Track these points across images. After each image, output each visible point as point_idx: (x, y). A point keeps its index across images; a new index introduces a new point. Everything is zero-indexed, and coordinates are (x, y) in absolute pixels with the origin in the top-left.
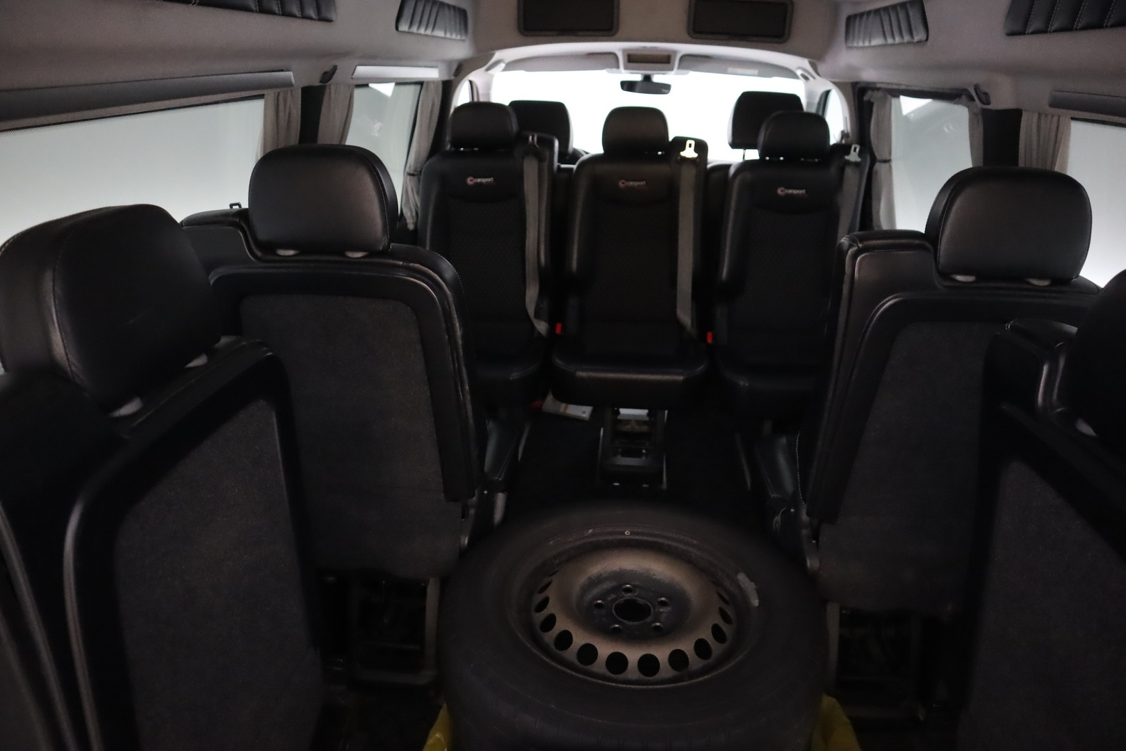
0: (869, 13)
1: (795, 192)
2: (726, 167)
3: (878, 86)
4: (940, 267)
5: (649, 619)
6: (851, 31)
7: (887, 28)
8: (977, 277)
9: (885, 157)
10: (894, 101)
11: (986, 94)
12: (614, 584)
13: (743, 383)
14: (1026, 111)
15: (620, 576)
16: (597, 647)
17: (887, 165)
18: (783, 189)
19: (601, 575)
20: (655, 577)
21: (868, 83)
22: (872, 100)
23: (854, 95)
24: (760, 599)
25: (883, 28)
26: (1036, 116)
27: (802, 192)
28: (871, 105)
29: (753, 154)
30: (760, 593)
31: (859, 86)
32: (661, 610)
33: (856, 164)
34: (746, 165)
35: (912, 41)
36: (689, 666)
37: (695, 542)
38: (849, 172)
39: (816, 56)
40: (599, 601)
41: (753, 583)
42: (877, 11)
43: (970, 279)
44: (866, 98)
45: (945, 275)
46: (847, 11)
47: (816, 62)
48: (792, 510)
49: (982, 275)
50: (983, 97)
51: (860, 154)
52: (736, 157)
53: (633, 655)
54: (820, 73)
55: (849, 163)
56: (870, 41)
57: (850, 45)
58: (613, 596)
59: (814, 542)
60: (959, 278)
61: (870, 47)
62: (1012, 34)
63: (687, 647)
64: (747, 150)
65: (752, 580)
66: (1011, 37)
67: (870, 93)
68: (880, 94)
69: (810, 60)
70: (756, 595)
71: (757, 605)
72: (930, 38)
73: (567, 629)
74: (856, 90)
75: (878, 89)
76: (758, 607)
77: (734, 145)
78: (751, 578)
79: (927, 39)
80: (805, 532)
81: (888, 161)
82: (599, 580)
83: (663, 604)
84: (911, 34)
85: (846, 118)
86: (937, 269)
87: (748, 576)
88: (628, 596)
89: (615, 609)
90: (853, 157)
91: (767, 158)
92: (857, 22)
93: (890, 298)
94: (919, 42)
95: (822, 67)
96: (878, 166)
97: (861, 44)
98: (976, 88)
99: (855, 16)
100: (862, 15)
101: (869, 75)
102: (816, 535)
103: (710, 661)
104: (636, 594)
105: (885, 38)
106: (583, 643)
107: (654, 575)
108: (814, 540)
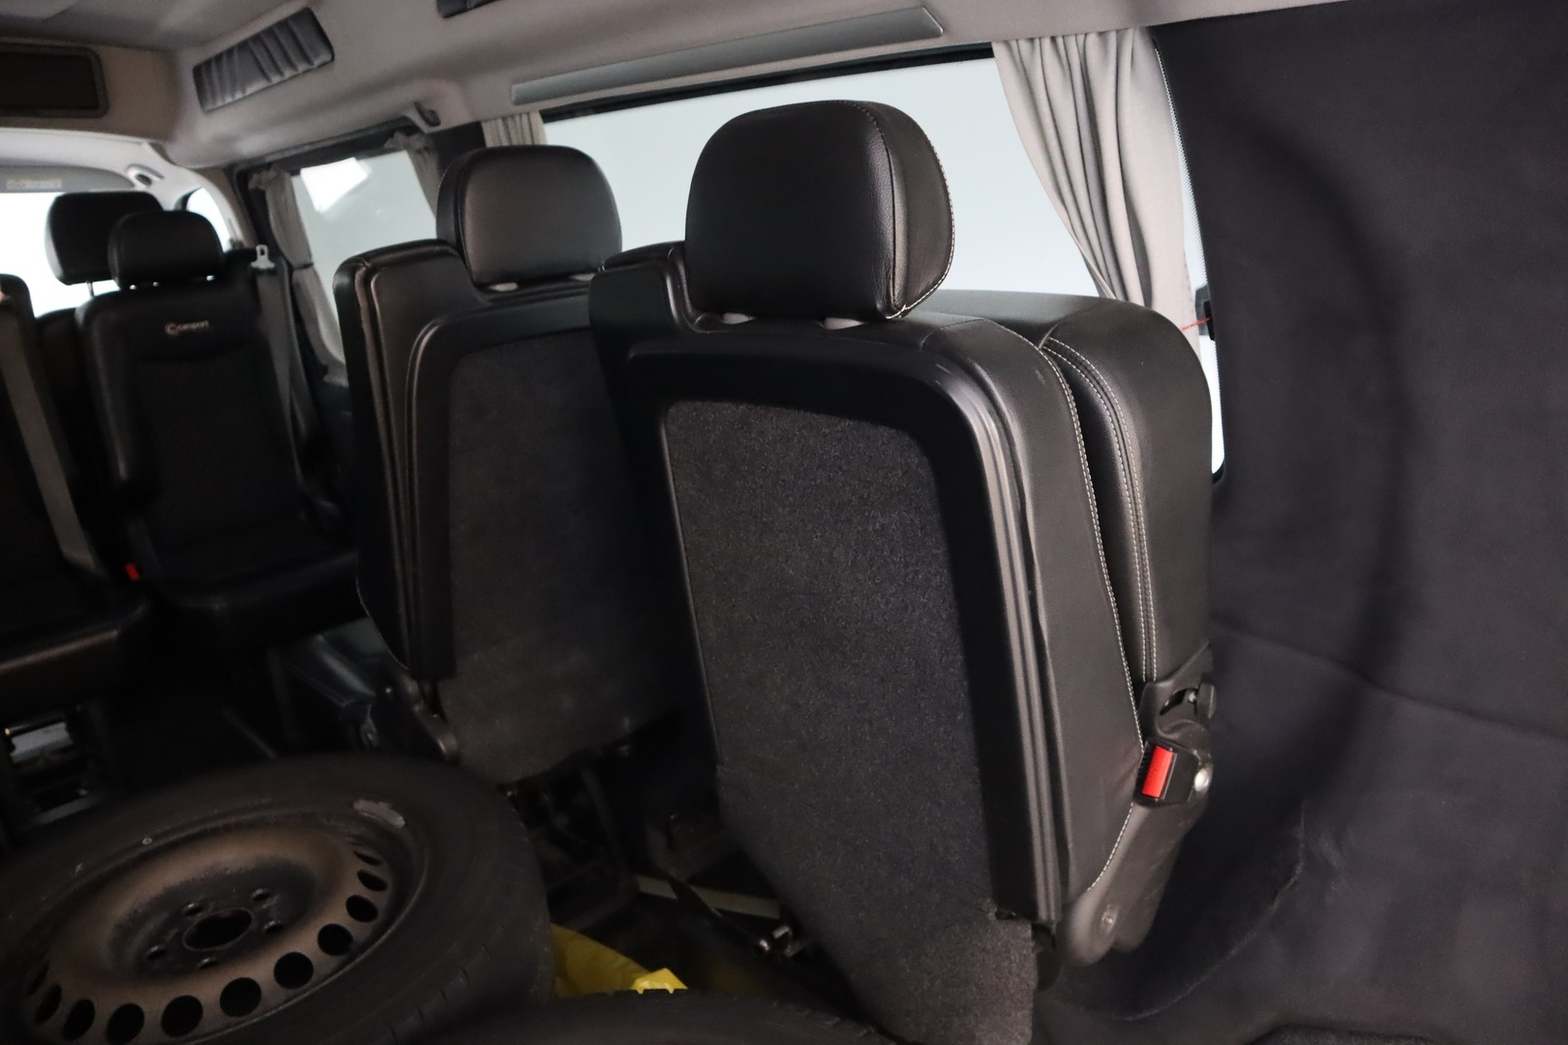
0: (230, 52)
1: (194, 326)
2: (68, 314)
3: (268, 159)
4: (474, 277)
5: (254, 926)
6: (207, 87)
7: (265, 63)
8: (518, 283)
9: (302, 260)
10: (295, 180)
11: (433, 112)
12: (164, 916)
13: (218, 604)
14: (486, 121)
15: (171, 900)
16: (194, 994)
17: (309, 270)
18: (173, 325)
19: (136, 911)
20: (228, 872)
21: (250, 161)
22: (262, 187)
23: (232, 186)
24: (401, 813)
25: (258, 63)
26: (500, 122)
27: (203, 324)
28: (262, 195)
29: (109, 286)
30: (397, 807)
31: (237, 170)
32: (265, 906)
33: (271, 272)
34: (99, 303)
35: (311, 67)
36: (355, 939)
37: (264, 801)
38: (263, 283)
39: (160, 133)
40: (155, 948)
41: (381, 803)
42: (243, 46)
43: (512, 286)
44: (251, 186)
45: (483, 286)
46: (191, 59)
47: (160, 142)
48: (388, 690)
49: (524, 280)
50: (429, 116)
51: (272, 257)
52: (77, 296)
53: (261, 971)
54: (175, 161)
55: (258, 272)
56: (244, 91)
57: (210, 107)
58: (173, 933)
59: (435, 716)
60: (500, 288)
61: (244, 98)
62: (448, 16)
63: (337, 915)
64: (95, 284)
65: (377, 800)
66: (449, 19)
67: (255, 177)
68: (272, 174)
69: (153, 141)
70: (395, 813)
71: (403, 823)
72: (336, 57)
73: (125, 1002)
74: (235, 179)
75: (268, 166)
76: (406, 825)
77: (69, 277)
78: (375, 796)
79: (333, 59)
80: (417, 708)
81: (308, 265)
82: (136, 920)
83: (262, 898)
84: (308, 60)
85: (230, 221)
86: (472, 278)
87: (368, 799)
88: (200, 917)
89: (189, 944)
90: (263, 262)
91: (133, 287)
92: (215, 74)
93: (427, 327)
94: (323, 65)
95: (172, 150)
96: (297, 274)
97: (229, 99)
98: (418, 107)
99: (208, 63)
100: (218, 58)
101: (252, 145)
102: (434, 704)
103: (381, 917)
104: (210, 909)
105: (268, 79)
106: (165, 1003)
107: (226, 869)
108: (435, 713)
